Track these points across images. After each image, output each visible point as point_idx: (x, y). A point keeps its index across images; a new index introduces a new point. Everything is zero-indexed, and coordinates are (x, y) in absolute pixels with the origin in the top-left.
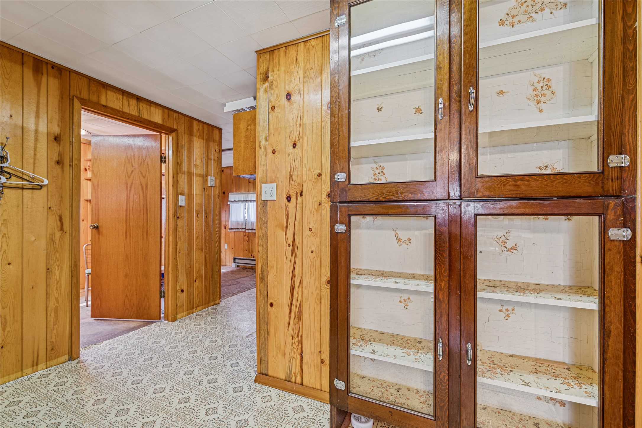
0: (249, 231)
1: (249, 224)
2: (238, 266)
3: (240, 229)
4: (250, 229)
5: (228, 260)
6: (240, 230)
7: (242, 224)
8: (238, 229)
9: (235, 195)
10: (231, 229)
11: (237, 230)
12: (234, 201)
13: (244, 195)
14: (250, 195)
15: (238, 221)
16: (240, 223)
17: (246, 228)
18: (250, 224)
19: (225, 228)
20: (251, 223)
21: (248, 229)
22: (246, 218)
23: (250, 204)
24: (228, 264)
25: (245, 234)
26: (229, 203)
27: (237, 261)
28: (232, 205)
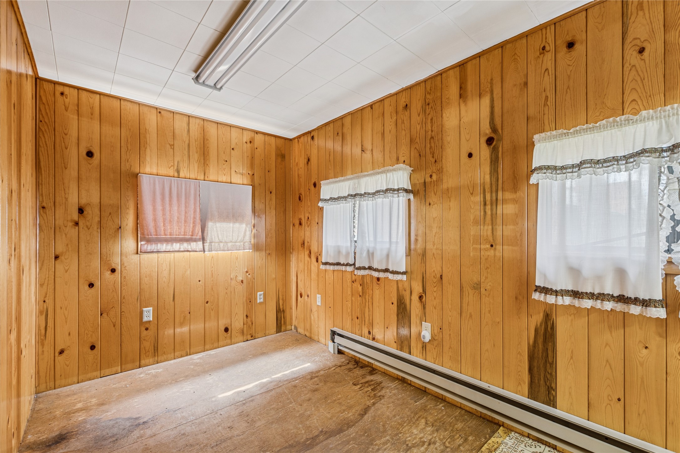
0: (362, 272)
1: (361, 254)
2: (340, 352)
3: (343, 265)
4: (364, 268)
5: (322, 331)
6: (343, 268)
7: (348, 254)
8: (338, 264)
9: (332, 185)
10: (326, 264)
11: (336, 268)
12: (332, 199)
13: (351, 182)
14: (364, 181)
15: (338, 247)
16: (344, 252)
17: (354, 264)
18: (365, 254)
19: (317, 261)
20: (368, 251)
21: (359, 268)
22: (355, 239)
23: (364, 203)
24: (322, 340)
25: (354, 278)
26: (320, 204)
27: (337, 339)
28: (329, 209)
